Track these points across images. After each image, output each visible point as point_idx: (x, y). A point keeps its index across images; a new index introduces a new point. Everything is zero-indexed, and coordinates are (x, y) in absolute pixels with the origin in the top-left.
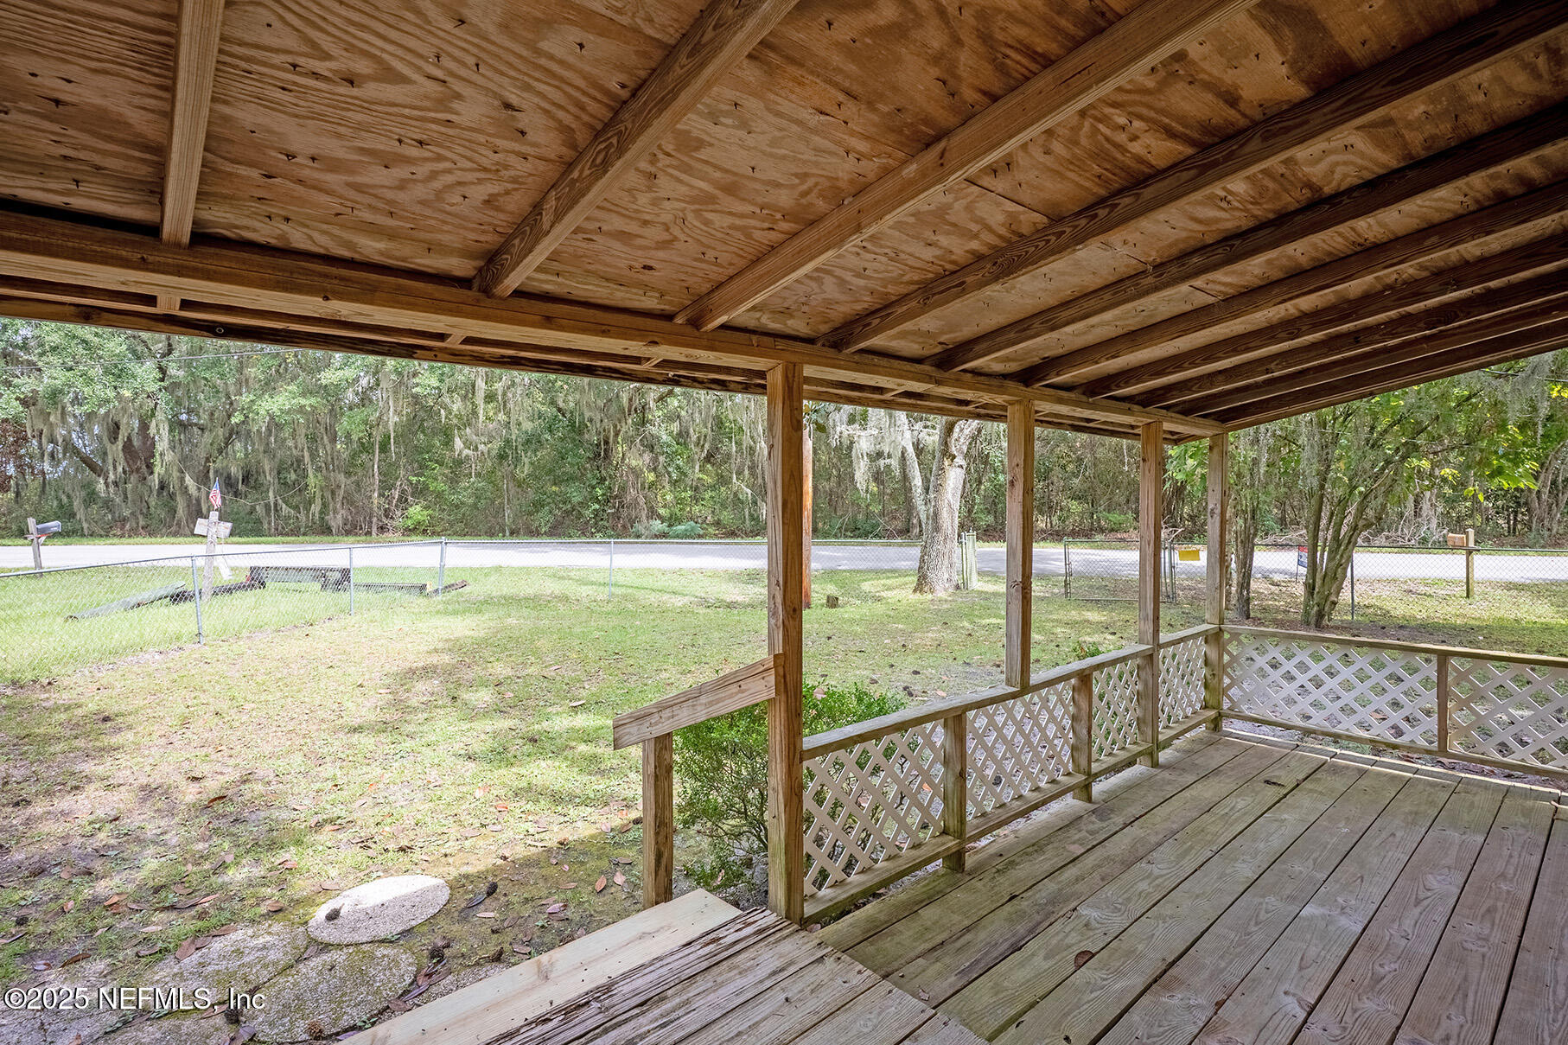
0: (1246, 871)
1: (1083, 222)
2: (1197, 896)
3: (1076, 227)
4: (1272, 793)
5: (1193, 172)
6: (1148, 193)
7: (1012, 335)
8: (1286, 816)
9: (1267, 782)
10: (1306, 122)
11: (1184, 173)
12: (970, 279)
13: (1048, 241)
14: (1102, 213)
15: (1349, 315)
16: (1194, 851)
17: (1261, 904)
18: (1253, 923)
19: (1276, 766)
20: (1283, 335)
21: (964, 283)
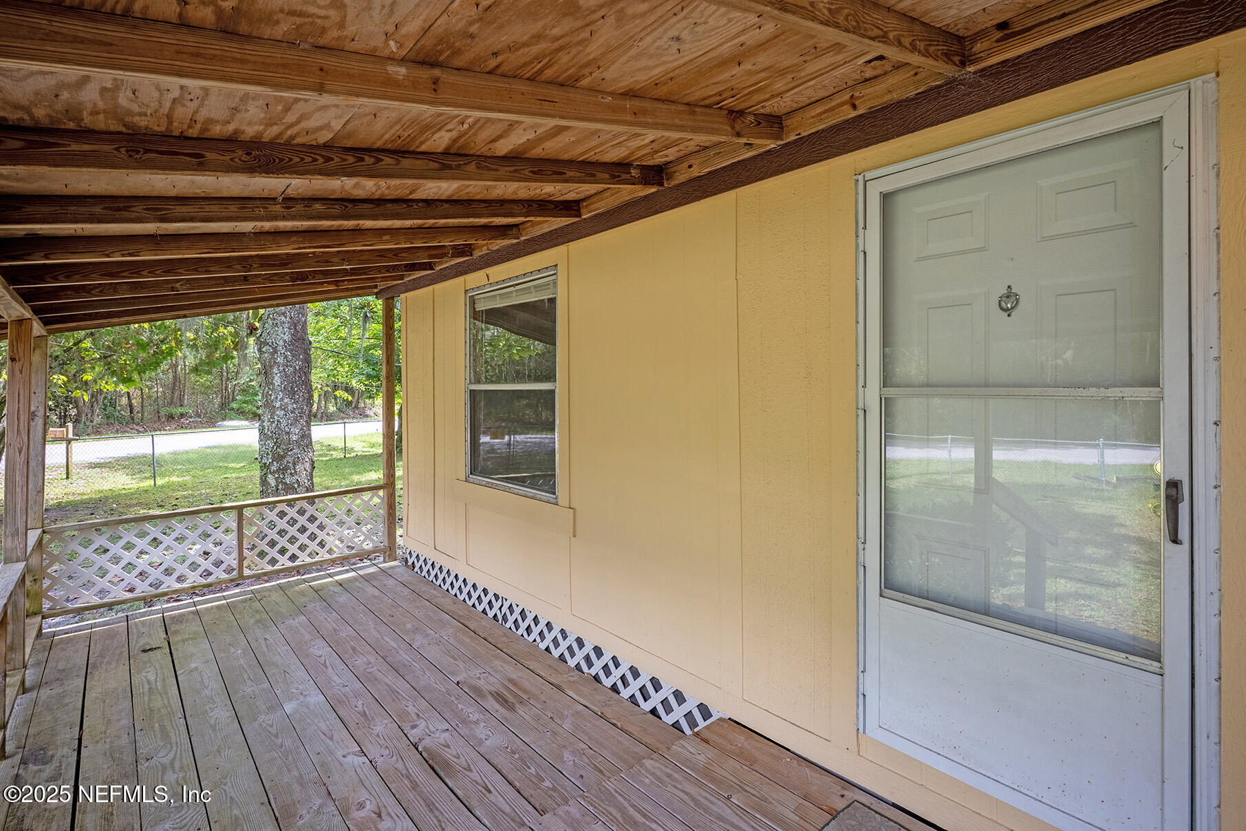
0: (222, 714)
1: (351, 159)
2: (219, 752)
3: (345, 160)
4: (161, 657)
5: (436, 165)
6: (407, 163)
7: (98, 209)
8: (193, 665)
9: (144, 651)
10: (496, 170)
11: (431, 163)
12: (210, 156)
13: (316, 160)
14: (369, 160)
15: (286, 264)
16: (169, 728)
17: (261, 725)
18: (273, 738)
19: (133, 637)
20: (238, 267)
21: (202, 156)
